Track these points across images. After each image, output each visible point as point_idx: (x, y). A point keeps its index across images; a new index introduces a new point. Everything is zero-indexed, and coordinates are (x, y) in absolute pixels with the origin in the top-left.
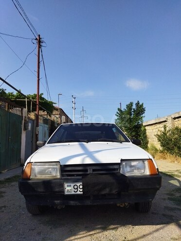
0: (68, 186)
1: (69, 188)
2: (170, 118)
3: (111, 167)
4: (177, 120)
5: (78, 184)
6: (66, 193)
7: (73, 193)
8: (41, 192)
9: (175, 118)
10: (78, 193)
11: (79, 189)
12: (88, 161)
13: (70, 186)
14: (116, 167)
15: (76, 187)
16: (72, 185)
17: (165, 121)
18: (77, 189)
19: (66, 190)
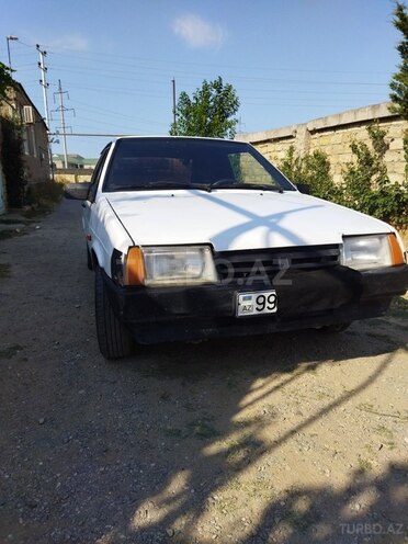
0: (244, 299)
1: (247, 303)
2: (304, 130)
3: (325, 253)
4: (317, 135)
5: (267, 295)
6: (240, 314)
7: (255, 312)
8: (177, 315)
9: (313, 132)
10: (266, 311)
11: (267, 304)
12: (279, 242)
13: (250, 298)
14: (333, 252)
15: (261, 300)
16: (254, 296)
17: (290, 137)
18: (264, 303)
19: (240, 308)
